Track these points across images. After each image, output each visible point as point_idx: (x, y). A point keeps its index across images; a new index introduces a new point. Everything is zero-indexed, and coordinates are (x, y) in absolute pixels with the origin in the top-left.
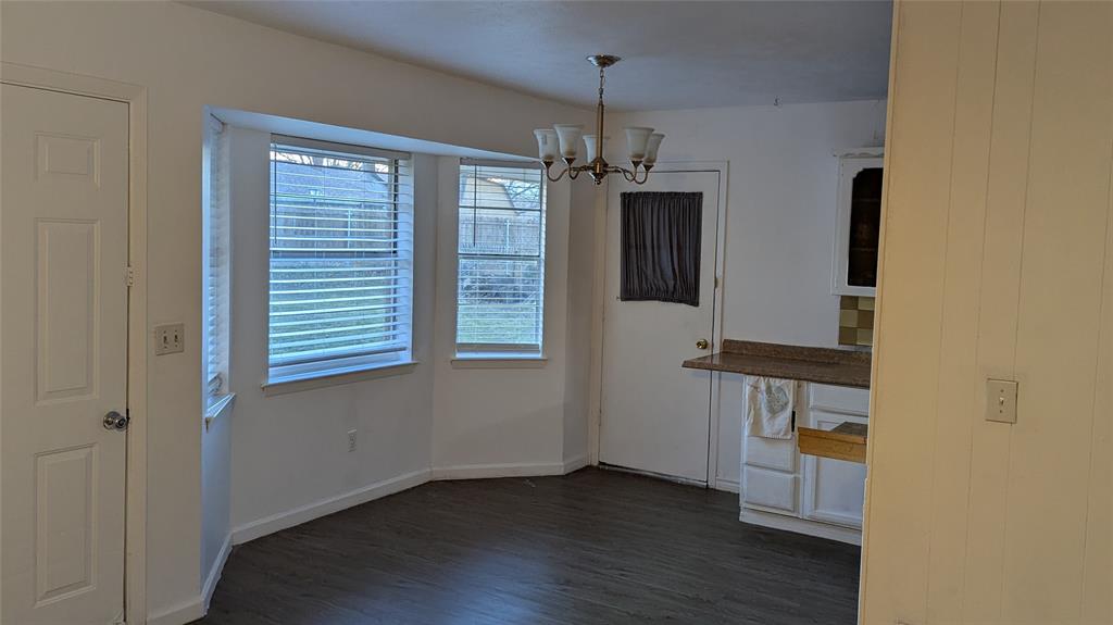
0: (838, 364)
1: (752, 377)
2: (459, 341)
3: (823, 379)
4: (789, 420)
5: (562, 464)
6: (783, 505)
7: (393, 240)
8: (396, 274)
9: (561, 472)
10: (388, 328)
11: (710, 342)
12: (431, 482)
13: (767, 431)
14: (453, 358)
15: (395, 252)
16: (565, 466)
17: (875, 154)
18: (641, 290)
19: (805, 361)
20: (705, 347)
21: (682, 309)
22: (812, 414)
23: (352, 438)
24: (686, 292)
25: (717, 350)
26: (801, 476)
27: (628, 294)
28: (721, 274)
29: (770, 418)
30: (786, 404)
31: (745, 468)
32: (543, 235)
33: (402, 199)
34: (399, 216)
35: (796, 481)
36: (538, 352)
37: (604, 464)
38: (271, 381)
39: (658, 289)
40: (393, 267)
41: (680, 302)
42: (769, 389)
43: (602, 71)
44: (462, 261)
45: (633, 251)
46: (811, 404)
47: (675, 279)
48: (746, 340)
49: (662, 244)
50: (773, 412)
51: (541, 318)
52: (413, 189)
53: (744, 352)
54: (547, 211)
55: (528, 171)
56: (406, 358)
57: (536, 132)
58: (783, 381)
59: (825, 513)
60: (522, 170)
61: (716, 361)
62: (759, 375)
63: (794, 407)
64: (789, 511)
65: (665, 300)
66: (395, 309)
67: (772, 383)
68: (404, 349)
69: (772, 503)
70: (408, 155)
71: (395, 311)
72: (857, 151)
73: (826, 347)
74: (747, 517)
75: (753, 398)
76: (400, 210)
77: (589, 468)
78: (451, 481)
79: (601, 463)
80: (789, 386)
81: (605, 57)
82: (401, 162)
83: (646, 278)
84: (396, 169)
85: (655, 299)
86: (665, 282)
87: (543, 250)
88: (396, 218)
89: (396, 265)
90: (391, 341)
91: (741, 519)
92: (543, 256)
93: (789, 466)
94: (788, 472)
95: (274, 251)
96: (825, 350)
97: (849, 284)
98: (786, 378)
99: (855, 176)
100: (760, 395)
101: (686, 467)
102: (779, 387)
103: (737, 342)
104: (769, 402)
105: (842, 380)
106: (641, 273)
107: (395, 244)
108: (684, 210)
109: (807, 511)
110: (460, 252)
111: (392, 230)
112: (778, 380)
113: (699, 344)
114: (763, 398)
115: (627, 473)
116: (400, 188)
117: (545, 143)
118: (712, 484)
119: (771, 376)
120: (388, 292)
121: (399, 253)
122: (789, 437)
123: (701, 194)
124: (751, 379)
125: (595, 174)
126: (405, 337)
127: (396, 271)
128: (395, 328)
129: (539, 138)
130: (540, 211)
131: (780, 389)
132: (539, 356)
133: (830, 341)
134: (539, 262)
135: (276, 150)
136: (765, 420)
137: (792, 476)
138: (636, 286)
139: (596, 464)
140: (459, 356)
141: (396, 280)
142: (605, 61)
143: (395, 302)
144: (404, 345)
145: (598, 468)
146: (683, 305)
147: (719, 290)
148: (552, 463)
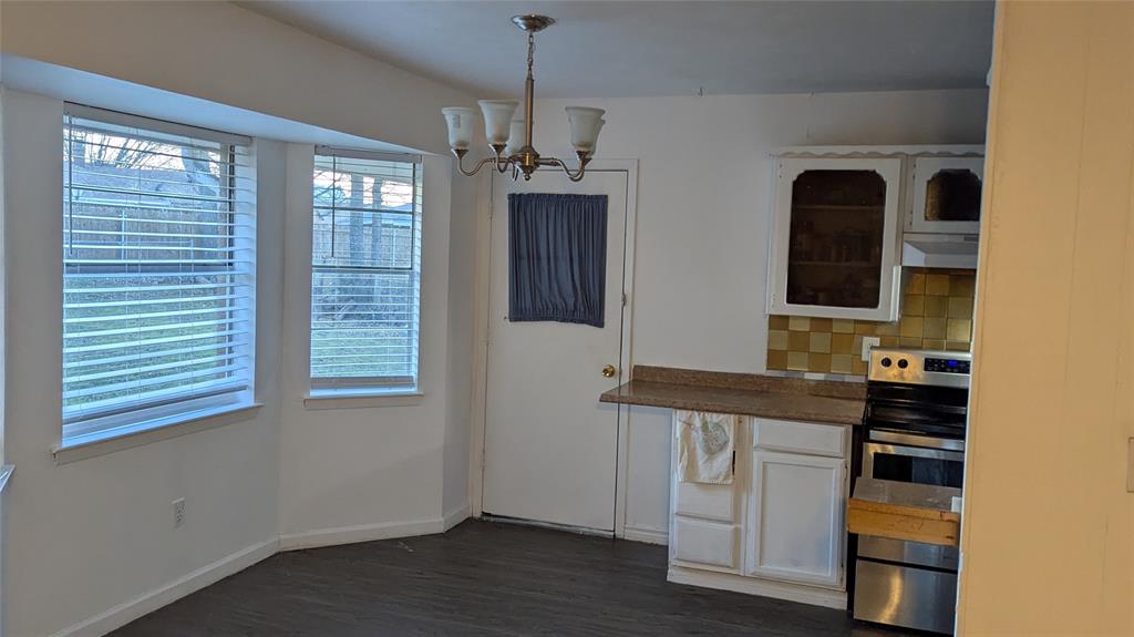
0: (767, 392)
1: (684, 412)
2: (313, 374)
3: (770, 413)
4: (729, 462)
5: (442, 519)
6: (722, 562)
7: (228, 249)
8: (232, 292)
9: (441, 529)
10: (222, 363)
11: (617, 368)
12: (279, 553)
13: (704, 475)
14: (306, 397)
15: (230, 264)
16: (446, 522)
17: (820, 153)
18: (534, 309)
19: (729, 389)
20: (612, 374)
21: (585, 331)
22: (755, 454)
23: (179, 509)
24: (589, 310)
25: (626, 379)
26: (742, 527)
27: (518, 313)
28: (631, 291)
29: (707, 460)
30: (726, 443)
31: (676, 519)
32: (418, 243)
33: (239, 196)
34: (236, 217)
35: (737, 532)
36: (413, 385)
37: (489, 515)
38: (66, 443)
39: (556, 308)
40: (228, 283)
41: (582, 322)
42: (705, 425)
43: (531, 36)
44: (316, 276)
45: (524, 263)
46: (755, 442)
47: (576, 297)
48: (659, 365)
49: (560, 254)
50: (711, 453)
51: (415, 344)
52: (255, 185)
53: (659, 379)
54: (423, 214)
55: (399, 164)
56: (246, 400)
57: (445, 111)
58: (722, 416)
59: (772, 568)
60: (391, 164)
61: (625, 393)
62: (693, 410)
63: (735, 446)
64: (728, 567)
65: (564, 320)
66: (231, 338)
67: (709, 420)
68: (243, 388)
69: (708, 559)
70: (248, 139)
71: (230, 340)
72: (799, 150)
73: (752, 372)
74: (675, 576)
75: (686, 436)
76: (237, 209)
77: (470, 521)
78: (305, 550)
79: (484, 514)
80: (728, 422)
81: (536, 18)
82: (238, 149)
83: (541, 295)
84: (232, 157)
85: (551, 319)
86: (564, 299)
87: (417, 260)
88: (231, 221)
89: (232, 280)
90: (226, 379)
91: (668, 579)
92: (417, 268)
93: (728, 515)
94: (730, 523)
95: (68, 265)
96: (752, 376)
97: (788, 302)
98: (725, 413)
99: (795, 178)
100: (694, 434)
101: (588, 514)
102: (717, 424)
103: (650, 368)
104: (706, 441)
105: (792, 414)
106: (534, 288)
107: (231, 255)
108: (588, 215)
109: (750, 565)
110: (314, 264)
111: (228, 236)
112: (715, 415)
113: (605, 371)
114: (698, 437)
115: (515, 525)
116: (238, 182)
117: (457, 124)
118: (619, 534)
119: (708, 411)
120: (222, 315)
121: (236, 265)
122: (730, 481)
123: (606, 197)
124: (681, 415)
125: (523, 167)
126: (244, 372)
127: (232, 288)
128: (230, 361)
129: (449, 119)
130: (413, 213)
131: (718, 425)
132: (413, 390)
133: (757, 365)
134: (412, 276)
135: (71, 126)
136: (700, 463)
137: (733, 527)
138: (529, 304)
139: (478, 515)
140: (314, 393)
141: (232, 300)
142: (536, 23)
143: (231, 329)
144: (243, 383)
145: (480, 520)
146: (585, 326)
147: (627, 309)
148: (431, 519)
